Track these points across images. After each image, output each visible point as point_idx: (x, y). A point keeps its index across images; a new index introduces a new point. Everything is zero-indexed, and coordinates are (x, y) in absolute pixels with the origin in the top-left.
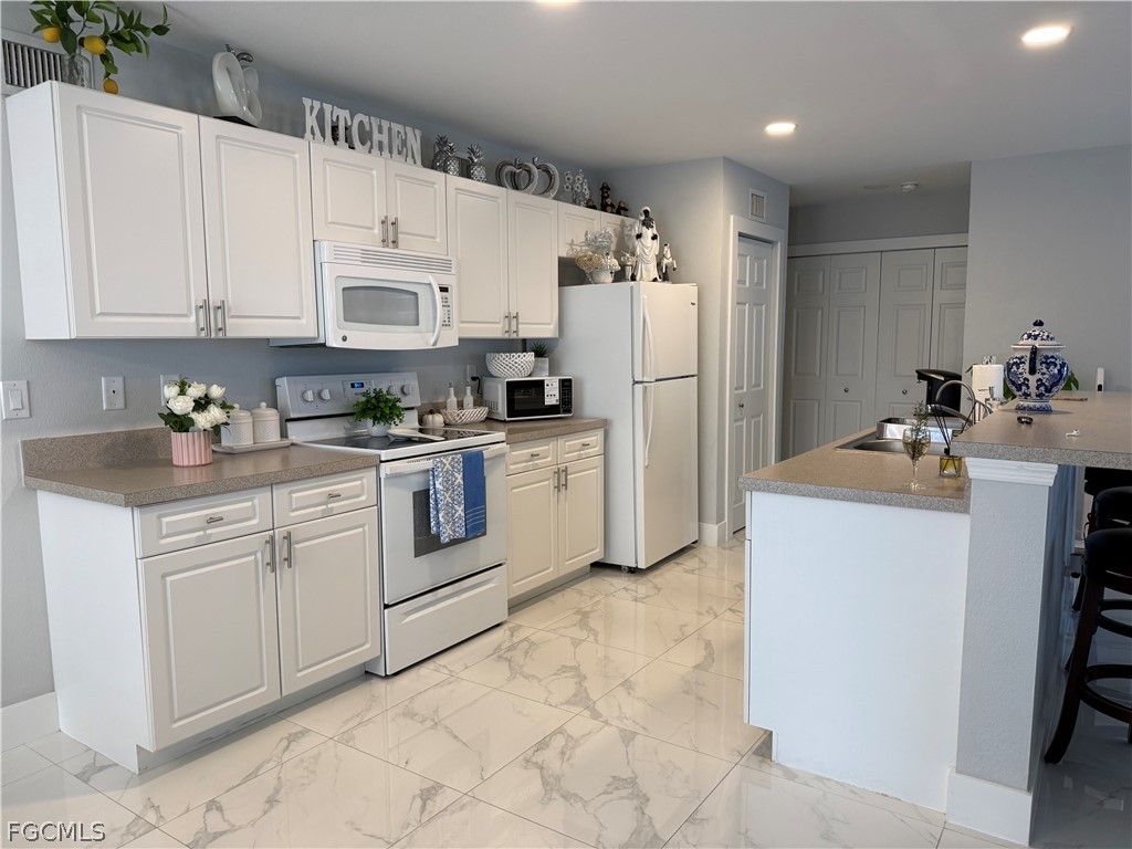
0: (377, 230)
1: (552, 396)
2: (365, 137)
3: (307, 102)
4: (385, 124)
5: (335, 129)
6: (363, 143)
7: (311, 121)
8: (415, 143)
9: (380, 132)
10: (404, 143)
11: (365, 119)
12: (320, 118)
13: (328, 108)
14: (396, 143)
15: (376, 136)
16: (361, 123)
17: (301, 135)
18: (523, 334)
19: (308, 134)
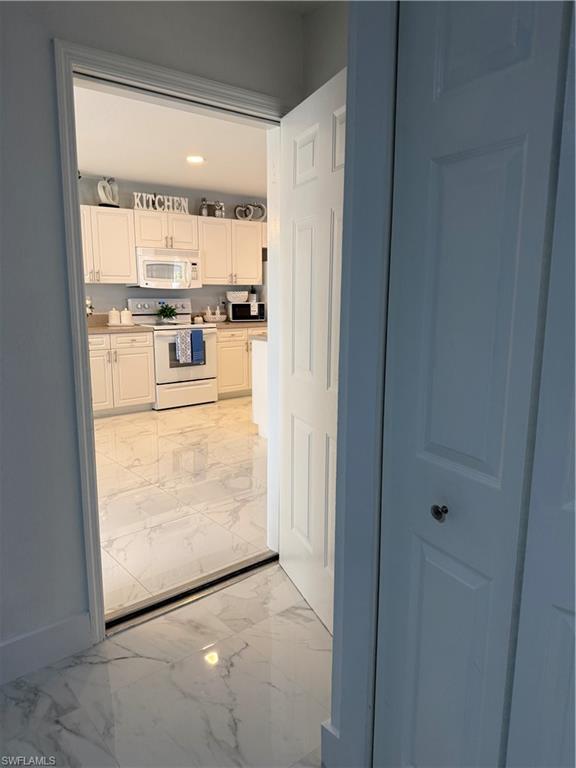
0: (164, 241)
1: (254, 311)
2: (161, 204)
3: (135, 194)
4: (171, 198)
5: (148, 202)
6: (160, 206)
7: (137, 201)
8: (185, 203)
9: (168, 201)
10: (180, 205)
11: (161, 197)
12: (141, 200)
13: (144, 195)
14: (176, 205)
15: (166, 203)
16: (159, 199)
17: (132, 208)
18: (239, 283)
19: (136, 207)
